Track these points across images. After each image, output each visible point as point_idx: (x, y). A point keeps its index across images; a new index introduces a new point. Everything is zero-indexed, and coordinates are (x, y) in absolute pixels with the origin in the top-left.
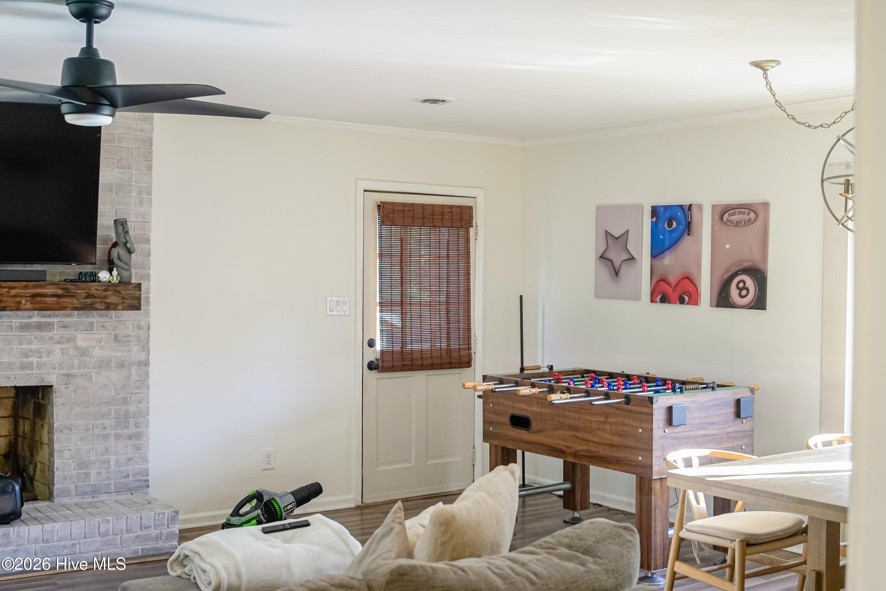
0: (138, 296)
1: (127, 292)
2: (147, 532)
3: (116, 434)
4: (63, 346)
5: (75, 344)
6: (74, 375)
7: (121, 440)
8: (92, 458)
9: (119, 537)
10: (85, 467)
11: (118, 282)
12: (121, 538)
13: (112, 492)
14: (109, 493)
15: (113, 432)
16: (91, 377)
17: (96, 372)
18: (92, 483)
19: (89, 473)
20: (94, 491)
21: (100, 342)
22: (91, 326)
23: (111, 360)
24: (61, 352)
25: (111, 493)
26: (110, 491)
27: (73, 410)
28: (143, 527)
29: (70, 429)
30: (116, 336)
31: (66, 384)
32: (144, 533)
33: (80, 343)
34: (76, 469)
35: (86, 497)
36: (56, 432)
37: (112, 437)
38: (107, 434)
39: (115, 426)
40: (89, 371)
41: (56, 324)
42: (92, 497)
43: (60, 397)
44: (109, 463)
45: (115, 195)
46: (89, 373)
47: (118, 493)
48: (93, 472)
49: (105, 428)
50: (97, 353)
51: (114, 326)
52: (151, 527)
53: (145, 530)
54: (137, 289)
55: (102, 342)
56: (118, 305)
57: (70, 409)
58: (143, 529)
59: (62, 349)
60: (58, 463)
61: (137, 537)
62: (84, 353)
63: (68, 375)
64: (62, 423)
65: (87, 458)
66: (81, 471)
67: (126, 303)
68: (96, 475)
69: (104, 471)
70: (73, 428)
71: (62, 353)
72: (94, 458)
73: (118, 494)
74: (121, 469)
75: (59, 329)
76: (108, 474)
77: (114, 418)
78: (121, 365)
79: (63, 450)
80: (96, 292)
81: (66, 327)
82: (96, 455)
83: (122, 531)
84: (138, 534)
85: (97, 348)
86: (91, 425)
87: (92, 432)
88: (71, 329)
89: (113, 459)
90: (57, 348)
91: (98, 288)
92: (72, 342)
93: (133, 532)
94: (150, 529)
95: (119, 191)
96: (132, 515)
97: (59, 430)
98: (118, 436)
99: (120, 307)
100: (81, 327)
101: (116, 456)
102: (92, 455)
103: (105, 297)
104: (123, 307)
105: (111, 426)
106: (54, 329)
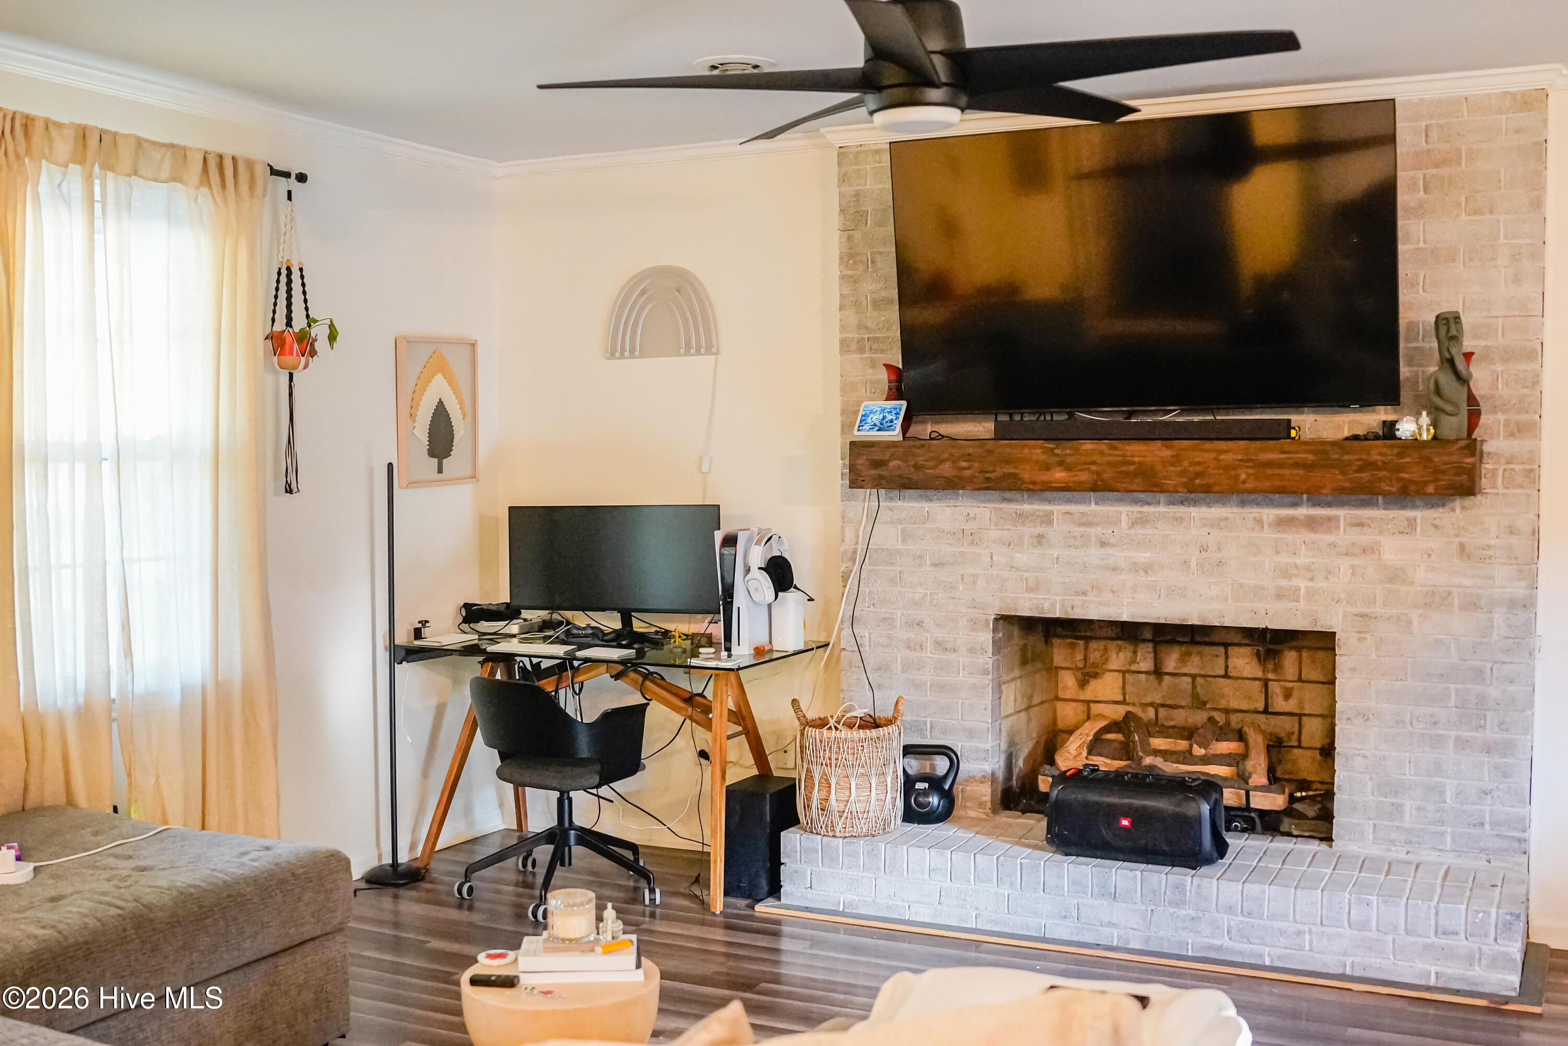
0: (1469, 466)
1: (1446, 458)
2: (1449, 942)
3: (1457, 738)
4: (1356, 562)
5: (1379, 558)
6: (1376, 618)
7: (1467, 751)
8: (1408, 777)
9: (1390, 938)
10: (1393, 793)
11: (1430, 437)
12: (1394, 940)
13: (1448, 848)
14: (1440, 850)
15: (1453, 733)
16: (1410, 623)
17: (1420, 616)
18: (1407, 825)
19: (1401, 805)
20: (1410, 842)
21: (1429, 555)
22: (1410, 525)
23: (1450, 593)
24: (1351, 571)
25: (1446, 851)
26: (1442, 847)
27: (1373, 682)
28: (1440, 930)
29: (1366, 717)
30: (1462, 546)
31: (1359, 632)
32: (1443, 942)
33: (1389, 556)
34: (1375, 793)
35: (1393, 849)
36: (1340, 719)
37: (1451, 743)
38: (1440, 736)
39: (1458, 723)
40: (1406, 611)
41: (1342, 518)
42: (1405, 853)
43: (1347, 655)
44: (1442, 793)
45: (1462, 267)
46: (1407, 614)
47: (1459, 854)
48: (1409, 805)
49: (1435, 723)
50: (1421, 575)
51: (1458, 528)
52: (1457, 934)
53: (1444, 936)
54: (1466, 452)
55: (1432, 557)
56: (1426, 483)
57: (1368, 679)
58: (1440, 933)
59: (1353, 567)
60: (1341, 777)
61: (1428, 947)
62: (1395, 576)
63: (1364, 616)
64: (1350, 704)
65: (1398, 777)
66: (1385, 800)
67: (1445, 480)
68: (1414, 812)
69: (1431, 807)
70: (1371, 717)
71: (1352, 573)
72: (1412, 778)
73: (1460, 856)
74: (1466, 807)
75: (1348, 528)
76: (1439, 815)
77: (1456, 707)
78: (1472, 604)
79: (1352, 756)
80: (1379, 458)
81: (1361, 525)
82: (1416, 773)
83: (1395, 928)
84: (1429, 941)
85: (1422, 568)
86: (1409, 715)
87: (1409, 727)
88: (1370, 530)
89: (1450, 786)
90: (1344, 565)
91: (1385, 450)
92: (1373, 552)
93: (1419, 936)
94: (1454, 937)
95: (1471, 259)
96: (1417, 901)
97: (1344, 717)
98: (1462, 744)
99: (1430, 489)
100: (1390, 526)
101: (1457, 782)
102: (1407, 773)
103: (1399, 469)
104: (1436, 489)
105: (1449, 722)
106: (1339, 527)
